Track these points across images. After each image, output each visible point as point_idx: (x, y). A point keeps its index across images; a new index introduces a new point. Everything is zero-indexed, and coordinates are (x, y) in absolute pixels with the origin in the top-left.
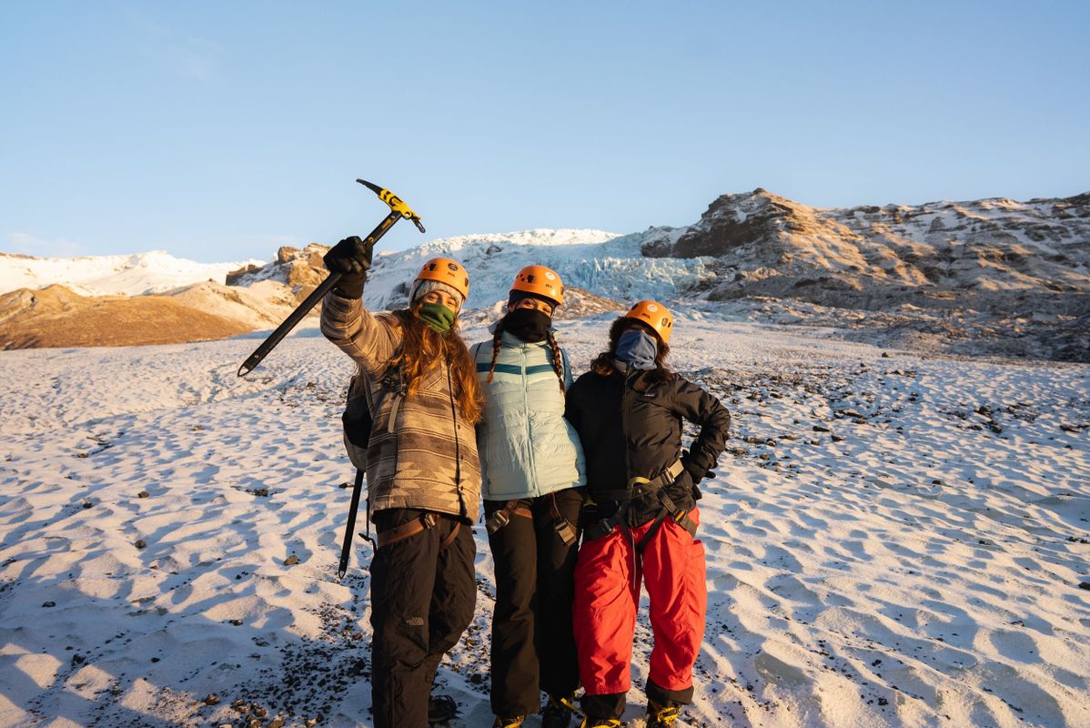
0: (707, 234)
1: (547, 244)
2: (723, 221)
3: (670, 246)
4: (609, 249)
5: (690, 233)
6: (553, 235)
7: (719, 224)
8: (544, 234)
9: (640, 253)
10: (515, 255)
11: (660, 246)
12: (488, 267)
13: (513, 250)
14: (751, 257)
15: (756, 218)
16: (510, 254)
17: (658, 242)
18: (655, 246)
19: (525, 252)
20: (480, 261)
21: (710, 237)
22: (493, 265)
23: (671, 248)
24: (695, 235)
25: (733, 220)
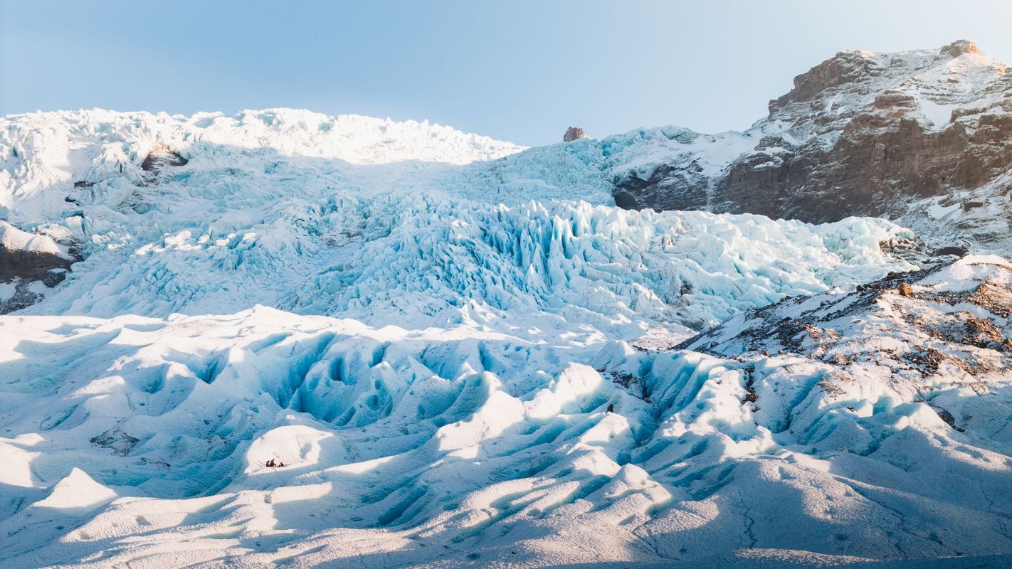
0: (823, 157)
1: (312, 152)
2: (877, 122)
3: (704, 182)
4: (514, 180)
5: (769, 151)
6: (326, 128)
7: (865, 131)
8: (302, 125)
9: (608, 197)
10: (228, 179)
11: (670, 181)
12: (149, 207)
13: (221, 163)
14: (990, 228)
15: (987, 120)
16: (214, 174)
17: (666, 170)
18: (654, 181)
19: (258, 172)
20: (125, 187)
21: (835, 164)
22: (165, 202)
23: (710, 190)
24: (786, 157)
25: (914, 122)
